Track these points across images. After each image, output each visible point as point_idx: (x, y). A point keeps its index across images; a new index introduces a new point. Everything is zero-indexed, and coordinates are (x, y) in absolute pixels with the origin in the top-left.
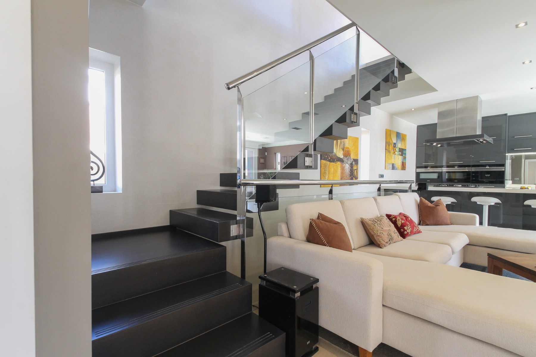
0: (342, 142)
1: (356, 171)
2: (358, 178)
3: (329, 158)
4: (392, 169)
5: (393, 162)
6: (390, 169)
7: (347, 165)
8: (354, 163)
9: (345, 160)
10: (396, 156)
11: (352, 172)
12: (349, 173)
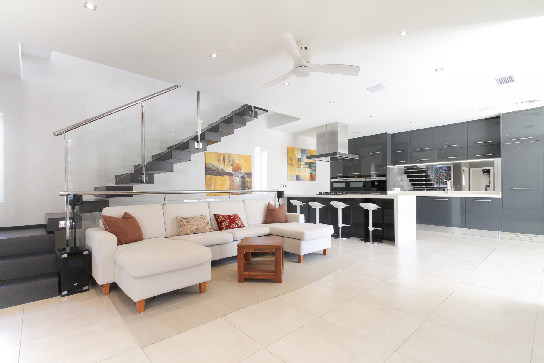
0: (231, 160)
1: (249, 182)
2: (252, 188)
3: (215, 173)
4: (297, 180)
5: (298, 174)
6: (294, 180)
7: (238, 178)
8: (246, 176)
9: (235, 173)
10: (302, 168)
11: (243, 183)
12: (241, 184)
